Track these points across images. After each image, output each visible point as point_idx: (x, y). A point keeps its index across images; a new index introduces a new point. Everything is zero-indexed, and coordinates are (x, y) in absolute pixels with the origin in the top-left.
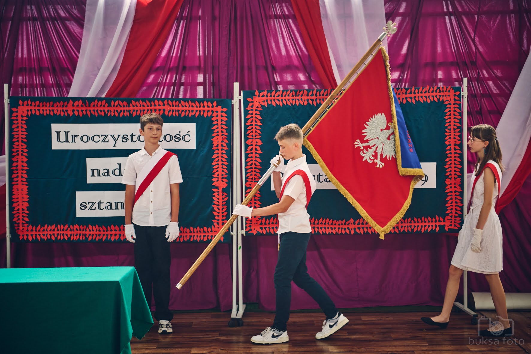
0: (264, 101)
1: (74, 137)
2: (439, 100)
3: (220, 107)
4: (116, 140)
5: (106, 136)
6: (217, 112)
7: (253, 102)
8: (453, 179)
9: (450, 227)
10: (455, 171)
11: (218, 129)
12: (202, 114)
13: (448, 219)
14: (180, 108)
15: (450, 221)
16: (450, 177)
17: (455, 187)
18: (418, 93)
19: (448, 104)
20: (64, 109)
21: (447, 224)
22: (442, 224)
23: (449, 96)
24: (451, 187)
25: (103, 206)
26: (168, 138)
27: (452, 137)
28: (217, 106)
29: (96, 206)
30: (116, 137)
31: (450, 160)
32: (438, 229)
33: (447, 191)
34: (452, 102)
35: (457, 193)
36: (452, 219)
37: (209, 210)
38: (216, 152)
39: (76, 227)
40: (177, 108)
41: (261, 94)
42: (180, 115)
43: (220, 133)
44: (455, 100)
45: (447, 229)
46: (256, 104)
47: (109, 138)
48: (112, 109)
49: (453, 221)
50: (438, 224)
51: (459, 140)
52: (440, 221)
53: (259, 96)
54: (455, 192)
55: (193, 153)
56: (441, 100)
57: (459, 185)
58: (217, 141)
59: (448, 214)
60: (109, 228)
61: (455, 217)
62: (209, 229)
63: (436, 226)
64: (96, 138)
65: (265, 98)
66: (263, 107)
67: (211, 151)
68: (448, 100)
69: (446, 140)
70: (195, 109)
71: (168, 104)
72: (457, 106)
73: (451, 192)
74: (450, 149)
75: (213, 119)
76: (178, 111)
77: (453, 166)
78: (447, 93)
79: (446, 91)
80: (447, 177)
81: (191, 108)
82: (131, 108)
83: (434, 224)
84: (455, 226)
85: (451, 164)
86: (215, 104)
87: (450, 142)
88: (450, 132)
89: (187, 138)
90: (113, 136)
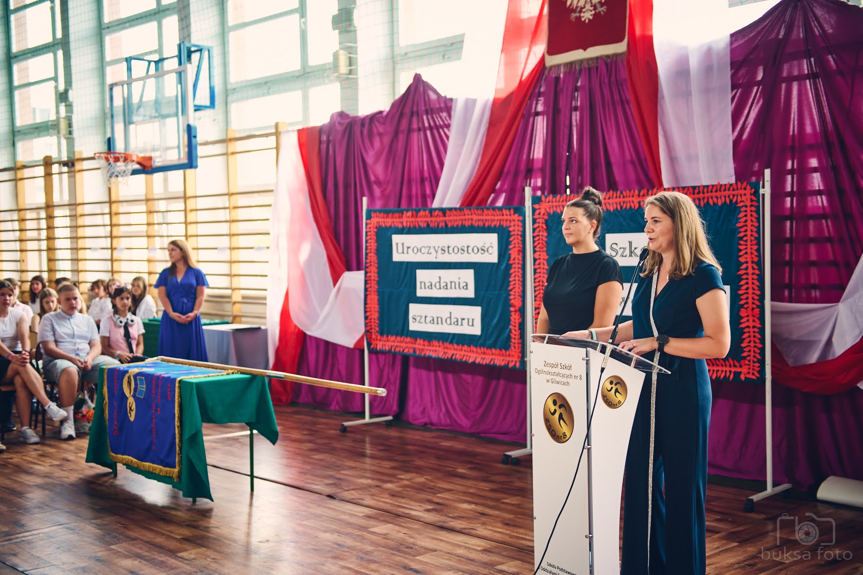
0: (550, 208)
1: (408, 248)
2: (731, 201)
3: (516, 215)
4: (437, 252)
5: (430, 247)
6: (514, 220)
7: (539, 209)
8: (750, 309)
9: (748, 376)
10: (753, 299)
11: (515, 241)
12: (502, 223)
13: (745, 364)
14: (484, 217)
15: (748, 367)
16: (746, 306)
17: (754, 321)
18: (708, 192)
19: (742, 206)
20: (401, 220)
21: (744, 370)
22: (738, 370)
23: (745, 195)
24: (748, 321)
25: (428, 320)
26: (476, 251)
27: (749, 251)
28: (514, 214)
29: (423, 319)
30: (437, 248)
31: (747, 283)
32: (732, 377)
33: (743, 326)
34: (748, 203)
35: (756, 330)
36: (749, 365)
37: (508, 330)
38: (513, 266)
39: (408, 339)
40: (481, 217)
41: (547, 200)
42: (484, 225)
43: (517, 245)
44: (752, 200)
45: (742, 377)
46: (543, 211)
47: (432, 250)
48: (433, 219)
49: (751, 367)
50: (733, 370)
51: (756, 256)
52: (735, 366)
53: (545, 202)
54: (754, 327)
55: (496, 266)
56: (734, 200)
57: (758, 319)
58: (514, 254)
59: (745, 358)
60: (431, 344)
61: (754, 362)
62: (507, 353)
63: (730, 372)
64: (423, 250)
65: (550, 204)
66: (549, 214)
67: (509, 267)
68: (743, 201)
69: (741, 256)
70: (496, 218)
71: (475, 213)
72: (753, 209)
73: (748, 327)
74: (747, 268)
75: (511, 229)
76: (483, 220)
77: (750, 291)
78: (743, 192)
79: (741, 189)
80: (742, 306)
81: (492, 217)
82: (447, 218)
83: (728, 369)
84: (753, 374)
85: (747, 289)
86: (512, 211)
87: (746, 258)
88: (746, 245)
89: (490, 250)
90: (434, 247)
